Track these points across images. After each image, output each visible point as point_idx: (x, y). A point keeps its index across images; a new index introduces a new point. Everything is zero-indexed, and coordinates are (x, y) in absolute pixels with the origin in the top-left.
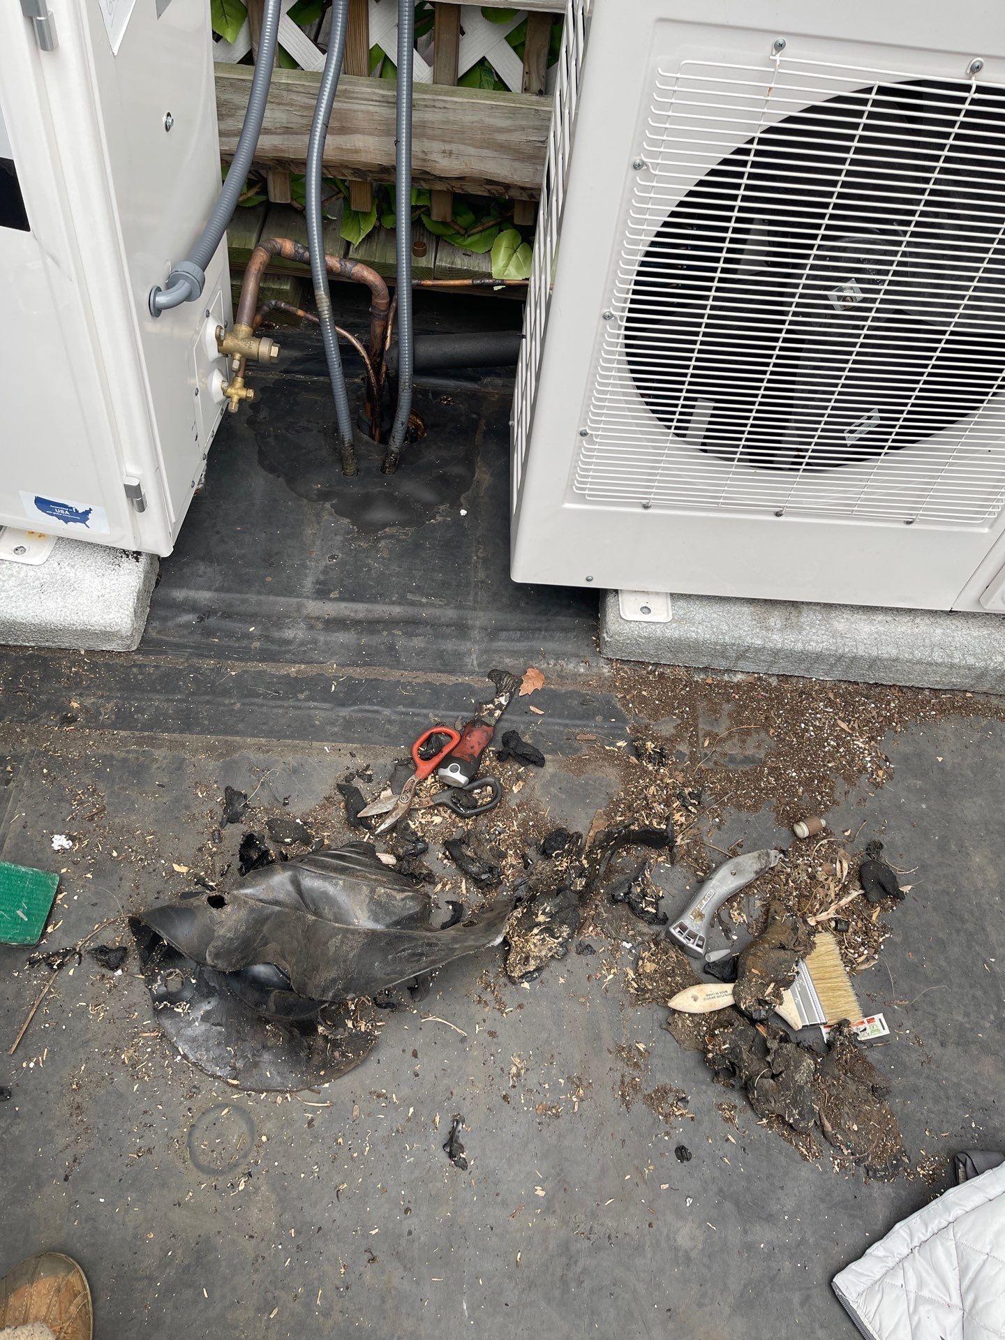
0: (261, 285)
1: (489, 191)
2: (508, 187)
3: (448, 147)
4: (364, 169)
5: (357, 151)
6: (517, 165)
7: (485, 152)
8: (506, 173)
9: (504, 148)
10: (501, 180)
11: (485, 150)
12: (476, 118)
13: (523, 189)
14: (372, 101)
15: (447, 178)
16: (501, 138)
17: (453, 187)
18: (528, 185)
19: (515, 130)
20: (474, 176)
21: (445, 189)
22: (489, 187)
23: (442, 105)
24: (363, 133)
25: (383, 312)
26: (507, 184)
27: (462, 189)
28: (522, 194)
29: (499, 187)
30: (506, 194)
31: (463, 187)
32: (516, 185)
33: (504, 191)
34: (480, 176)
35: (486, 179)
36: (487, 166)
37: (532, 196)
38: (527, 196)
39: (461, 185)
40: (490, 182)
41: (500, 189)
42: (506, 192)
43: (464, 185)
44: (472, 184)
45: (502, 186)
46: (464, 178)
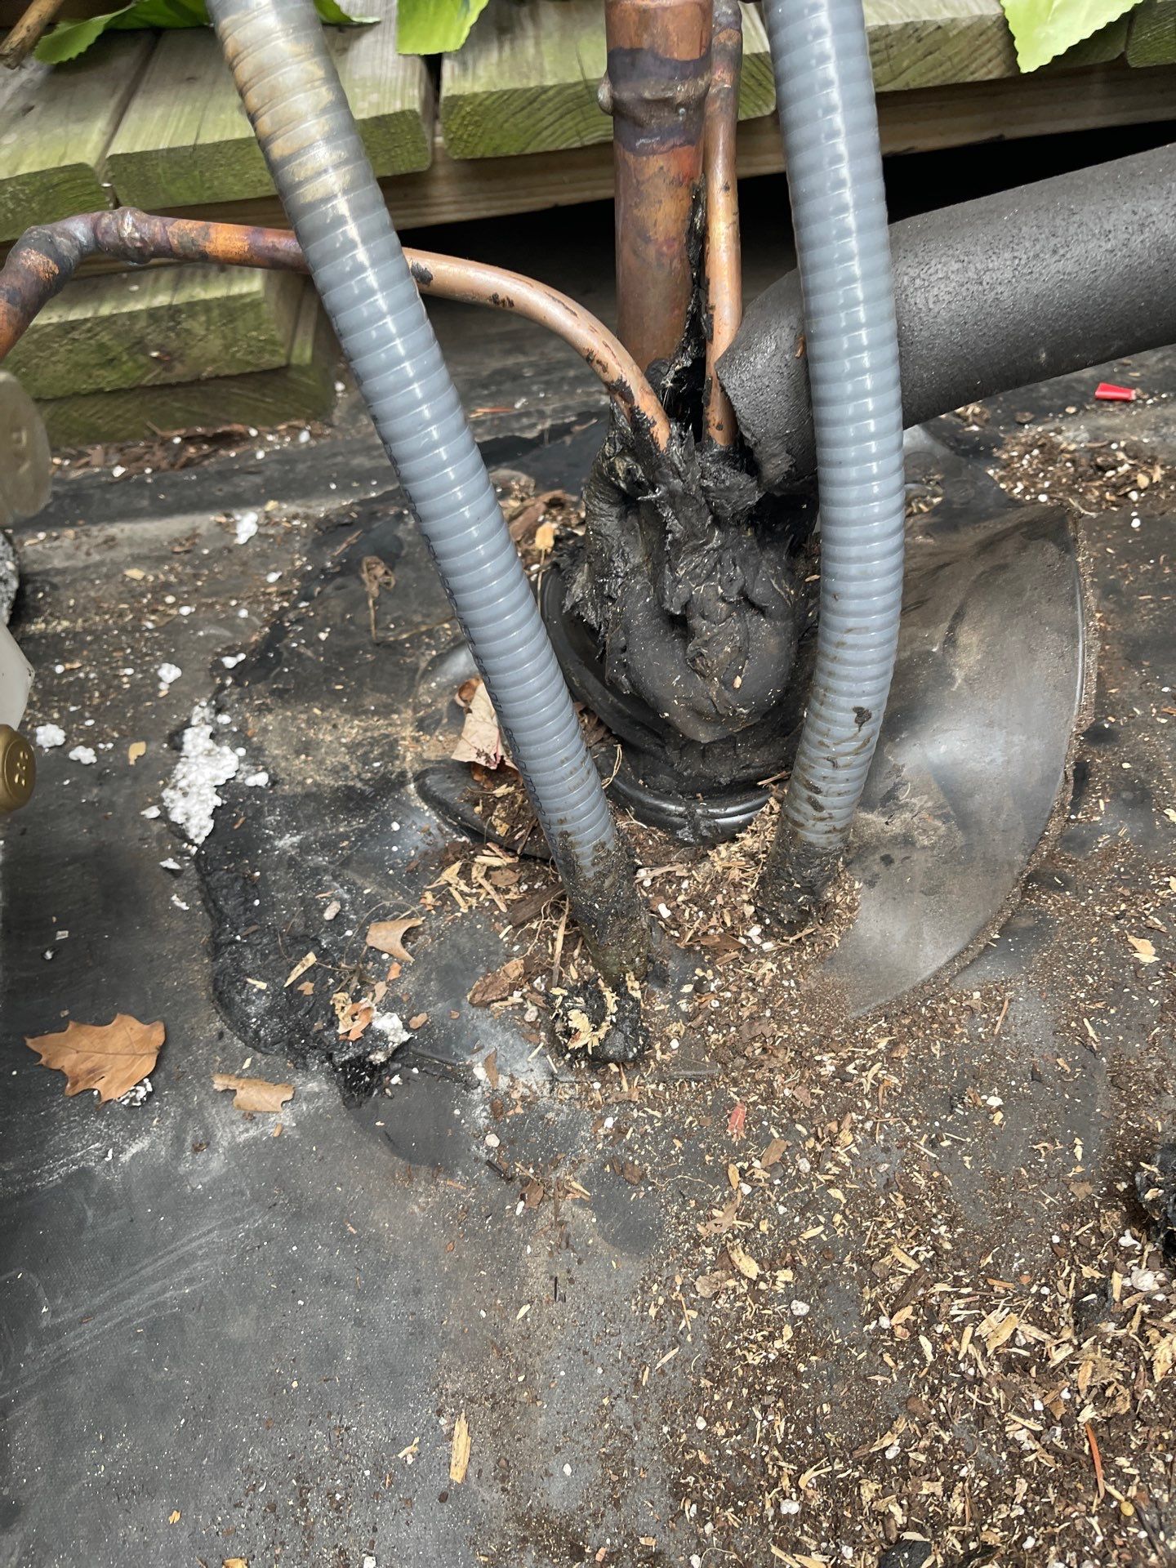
25: (684, 78)
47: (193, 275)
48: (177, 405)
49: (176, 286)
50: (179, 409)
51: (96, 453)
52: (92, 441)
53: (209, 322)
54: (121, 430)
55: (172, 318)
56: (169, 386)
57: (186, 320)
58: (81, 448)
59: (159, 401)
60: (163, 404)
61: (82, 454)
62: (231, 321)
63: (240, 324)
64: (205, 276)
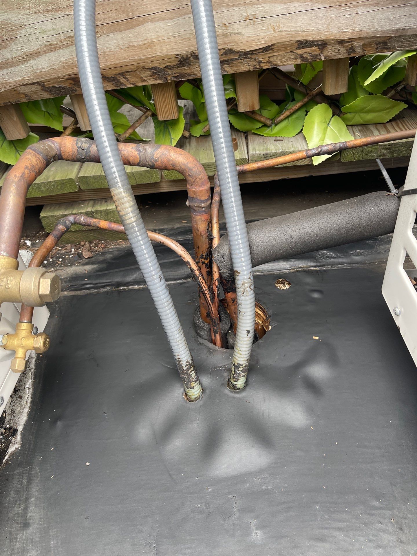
1: (301, 56)
2: (322, 45)
3: (250, 11)
4: (162, 66)
5: (150, 45)
6: (333, 13)
7: (294, 7)
8: (322, 27)
11: (294, 4)
13: (341, 42)
15: (252, 52)
17: (260, 62)
18: (347, 36)
20: (283, 40)
21: (252, 68)
22: (300, 52)
24: (153, 20)
25: (204, 203)
26: (322, 40)
27: (270, 63)
28: (340, 51)
29: (313, 48)
30: (321, 55)
31: (271, 59)
32: (333, 40)
33: (318, 52)
34: (290, 39)
35: (297, 41)
36: (299, 24)
37: (352, 50)
38: (345, 51)
39: (269, 57)
40: (302, 44)
41: (315, 51)
42: (321, 52)
43: (272, 56)
44: (281, 53)
45: (316, 45)
46: (273, 47)
47: (98, 202)
48: (91, 235)
49: (93, 206)
50: (92, 236)
51: (69, 246)
52: (67, 243)
53: (101, 215)
54: (75, 240)
55: (92, 214)
56: (90, 230)
57: (95, 215)
58: (64, 245)
59: (86, 234)
60: (87, 234)
61: (65, 246)
62: (107, 215)
63: (109, 216)
64: (101, 203)
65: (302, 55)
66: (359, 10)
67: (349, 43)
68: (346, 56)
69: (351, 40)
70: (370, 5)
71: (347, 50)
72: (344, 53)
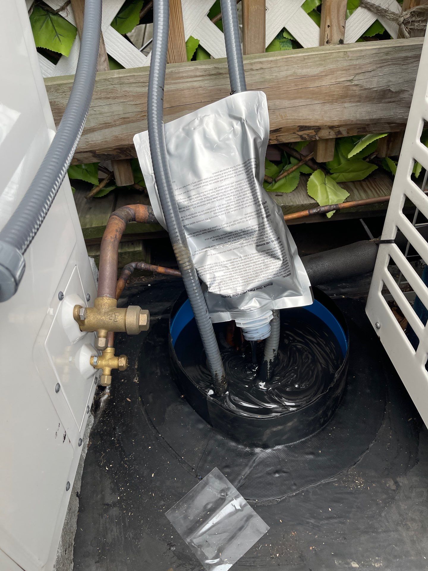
0: (119, 251)
1: (301, 137)
2: (318, 129)
6: (327, 107)
7: (299, 102)
8: (317, 117)
9: (315, 95)
10: (312, 124)
11: (298, 101)
12: (289, 72)
13: (331, 128)
14: (196, 76)
16: (313, 85)
18: (336, 124)
19: (326, 75)
20: (289, 125)
22: (301, 133)
23: (258, 66)
26: (317, 126)
27: (277, 140)
28: (330, 133)
29: (310, 131)
30: (316, 136)
31: (278, 138)
32: (326, 126)
33: (314, 133)
34: (294, 125)
35: (299, 126)
36: (301, 114)
37: (339, 132)
38: (334, 134)
39: (276, 136)
40: (302, 128)
41: (311, 133)
42: (316, 134)
43: (279, 136)
44: (286, 134)
45: (313, 129)
46: (280, 130)
53: (129, 255)
55: (121, 255)
57: (124, 255)
62: (134, 256)
65: (302, 135)
66: (346, 105)
67: (338, 128)
68: (335, 137)
69: (339, 126)
70: (354, 102)
71: (336, 133)
72: (333, 135)
